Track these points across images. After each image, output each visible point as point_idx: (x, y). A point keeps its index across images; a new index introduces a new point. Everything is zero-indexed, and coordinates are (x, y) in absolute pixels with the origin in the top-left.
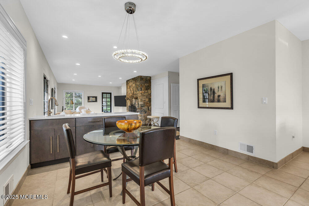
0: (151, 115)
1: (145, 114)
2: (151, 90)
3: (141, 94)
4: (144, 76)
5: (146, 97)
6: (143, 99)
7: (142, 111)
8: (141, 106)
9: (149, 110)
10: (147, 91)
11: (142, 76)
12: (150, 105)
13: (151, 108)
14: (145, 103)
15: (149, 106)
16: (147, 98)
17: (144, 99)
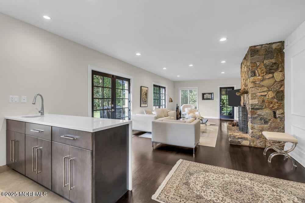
0: (281, 129)
1: (266, 126)
2: (283, 71)
3: (254, 82)
4: (262, 45)
5: (266, 89)
6: (259, 94)
7: (256, 118)
8: (252, 109)
9: (275, 117)
10: (271, 75)
11: (255, 46)
12: (282, 106)
13: (283, 113)
14: (263, 101)
15: (278, 109)
16: (269, 91)
17: (263, 94)
